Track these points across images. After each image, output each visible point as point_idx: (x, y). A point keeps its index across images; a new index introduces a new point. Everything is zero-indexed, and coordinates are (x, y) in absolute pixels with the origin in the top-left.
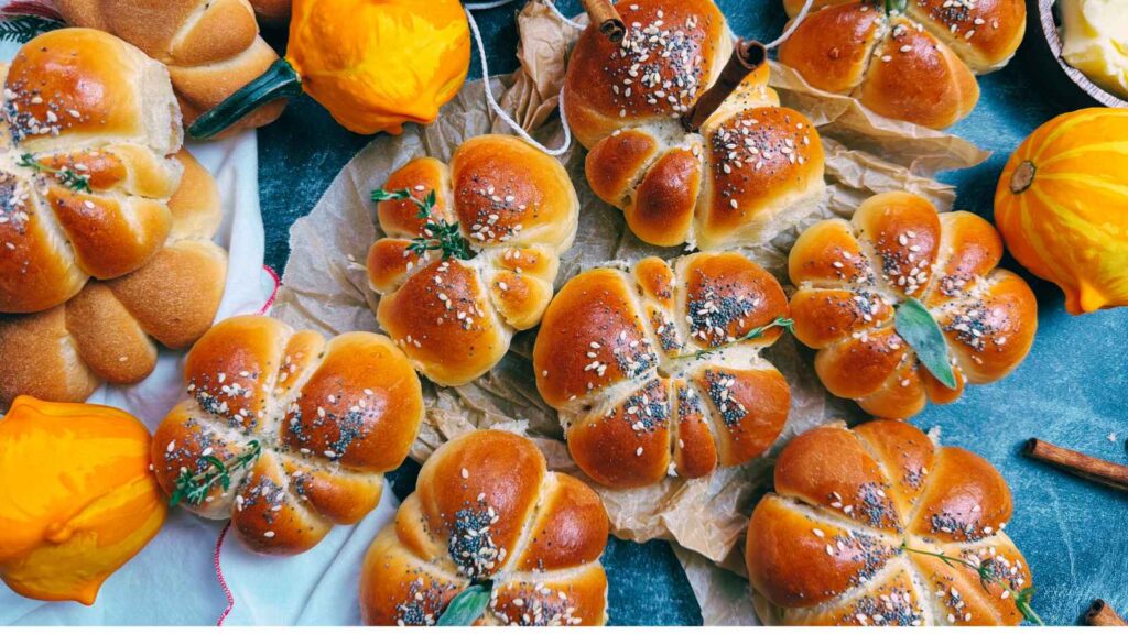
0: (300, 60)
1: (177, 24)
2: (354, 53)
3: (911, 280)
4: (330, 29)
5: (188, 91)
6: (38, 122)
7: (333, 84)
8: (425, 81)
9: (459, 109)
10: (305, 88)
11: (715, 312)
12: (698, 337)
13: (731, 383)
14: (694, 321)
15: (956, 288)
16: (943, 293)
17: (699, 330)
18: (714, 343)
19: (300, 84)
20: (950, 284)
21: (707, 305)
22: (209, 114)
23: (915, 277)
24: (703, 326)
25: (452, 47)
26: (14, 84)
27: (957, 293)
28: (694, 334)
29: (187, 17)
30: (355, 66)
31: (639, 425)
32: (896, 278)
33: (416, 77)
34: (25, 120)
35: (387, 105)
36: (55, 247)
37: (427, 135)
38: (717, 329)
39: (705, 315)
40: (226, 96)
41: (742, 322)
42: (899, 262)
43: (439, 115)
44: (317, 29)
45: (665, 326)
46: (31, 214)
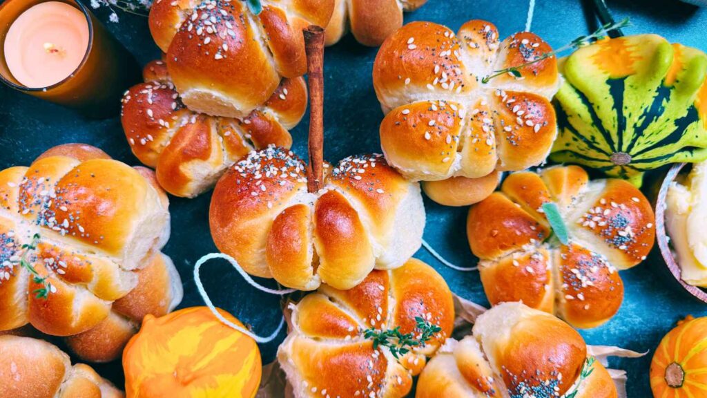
6: (56, 221)
26: (59, 189)
34: (49, 215)
36: (16, 302)
41: (556, 394)
46: (13, 276)
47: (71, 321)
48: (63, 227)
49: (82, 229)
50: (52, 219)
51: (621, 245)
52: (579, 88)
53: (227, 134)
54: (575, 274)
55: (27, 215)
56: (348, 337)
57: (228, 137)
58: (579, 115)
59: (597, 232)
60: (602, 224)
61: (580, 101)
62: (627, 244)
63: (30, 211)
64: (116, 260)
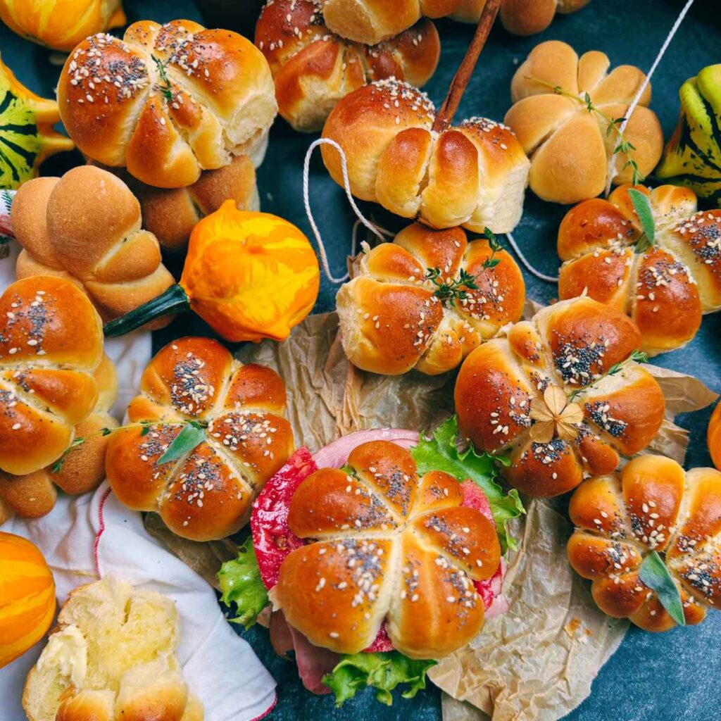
0: (191, 287)
1: (102, 252)
2: (232, 288)
3: (652, 540)
4: (216, 268)
5: (104, 301)
6: (186, 60)
7: (214, 307)
8: (282, 309)
9: (306, 334)
10: (192, 307)
11: (576, 363)
12: (570, 383)
13: (607, 408)
14: (563, 373)
15: (690, 546)
16: (679, 551)
17: (569, 378)
18: (583, 383)
19: (189, 304)
20: (685, 543)
21: (568, 358)
22: (118, 321)
23: (655, 537)
24: (571, 375)
25: (306, 286)
27: (690, 549)
28: (566, 382)
29: (110, 248)
30: (232, 296)
31: (548, 459)
32: (641, 537)
33: (276, 306)
35: (253, 326)
37: (280, 351)
38: (582, 373)
39: (569, 367)
40: (132, 308)
41: (600, 362)
42: (642, 526)
43: (290, 337)
44: (207, 266)
45: (542, 381)
46: (133, 97)
47: (166, 161)
48: (191, 67)
49: (207, 73)
50: (184, 57)
51: (708, 258)
52: (706, 98)
53: (352, 61)
54: (652, 272)
55: (160, 52)
56: (412, 278)
57: (351, 64)
58: (701, 126)
59: (687, 239)
60: (693, 230)
61: (704, 111)
62: (714, 259)
63: (164, 50)
64: (223, 122)
